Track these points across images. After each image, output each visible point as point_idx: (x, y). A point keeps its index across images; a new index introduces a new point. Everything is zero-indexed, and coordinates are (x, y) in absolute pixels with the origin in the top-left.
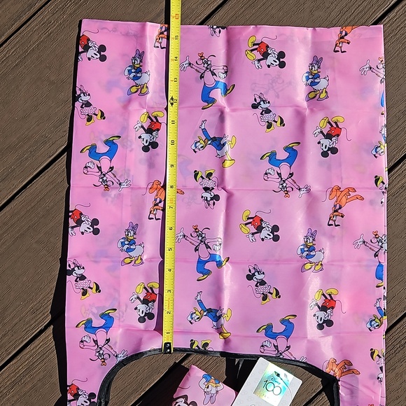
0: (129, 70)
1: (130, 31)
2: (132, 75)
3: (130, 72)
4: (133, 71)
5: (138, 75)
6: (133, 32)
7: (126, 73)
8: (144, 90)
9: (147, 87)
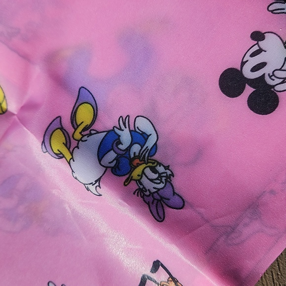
0: (145, 137)
1: (256, 225)
2: (126, 137)
3: (140, 137)
4: (136, 148)
5: (111, 155)
6: (246, 231)
7: (143, 125)
8: (58, 144)
9: (60, 156)
